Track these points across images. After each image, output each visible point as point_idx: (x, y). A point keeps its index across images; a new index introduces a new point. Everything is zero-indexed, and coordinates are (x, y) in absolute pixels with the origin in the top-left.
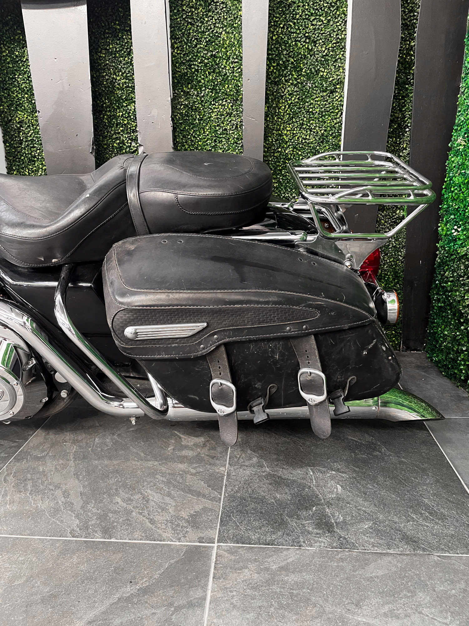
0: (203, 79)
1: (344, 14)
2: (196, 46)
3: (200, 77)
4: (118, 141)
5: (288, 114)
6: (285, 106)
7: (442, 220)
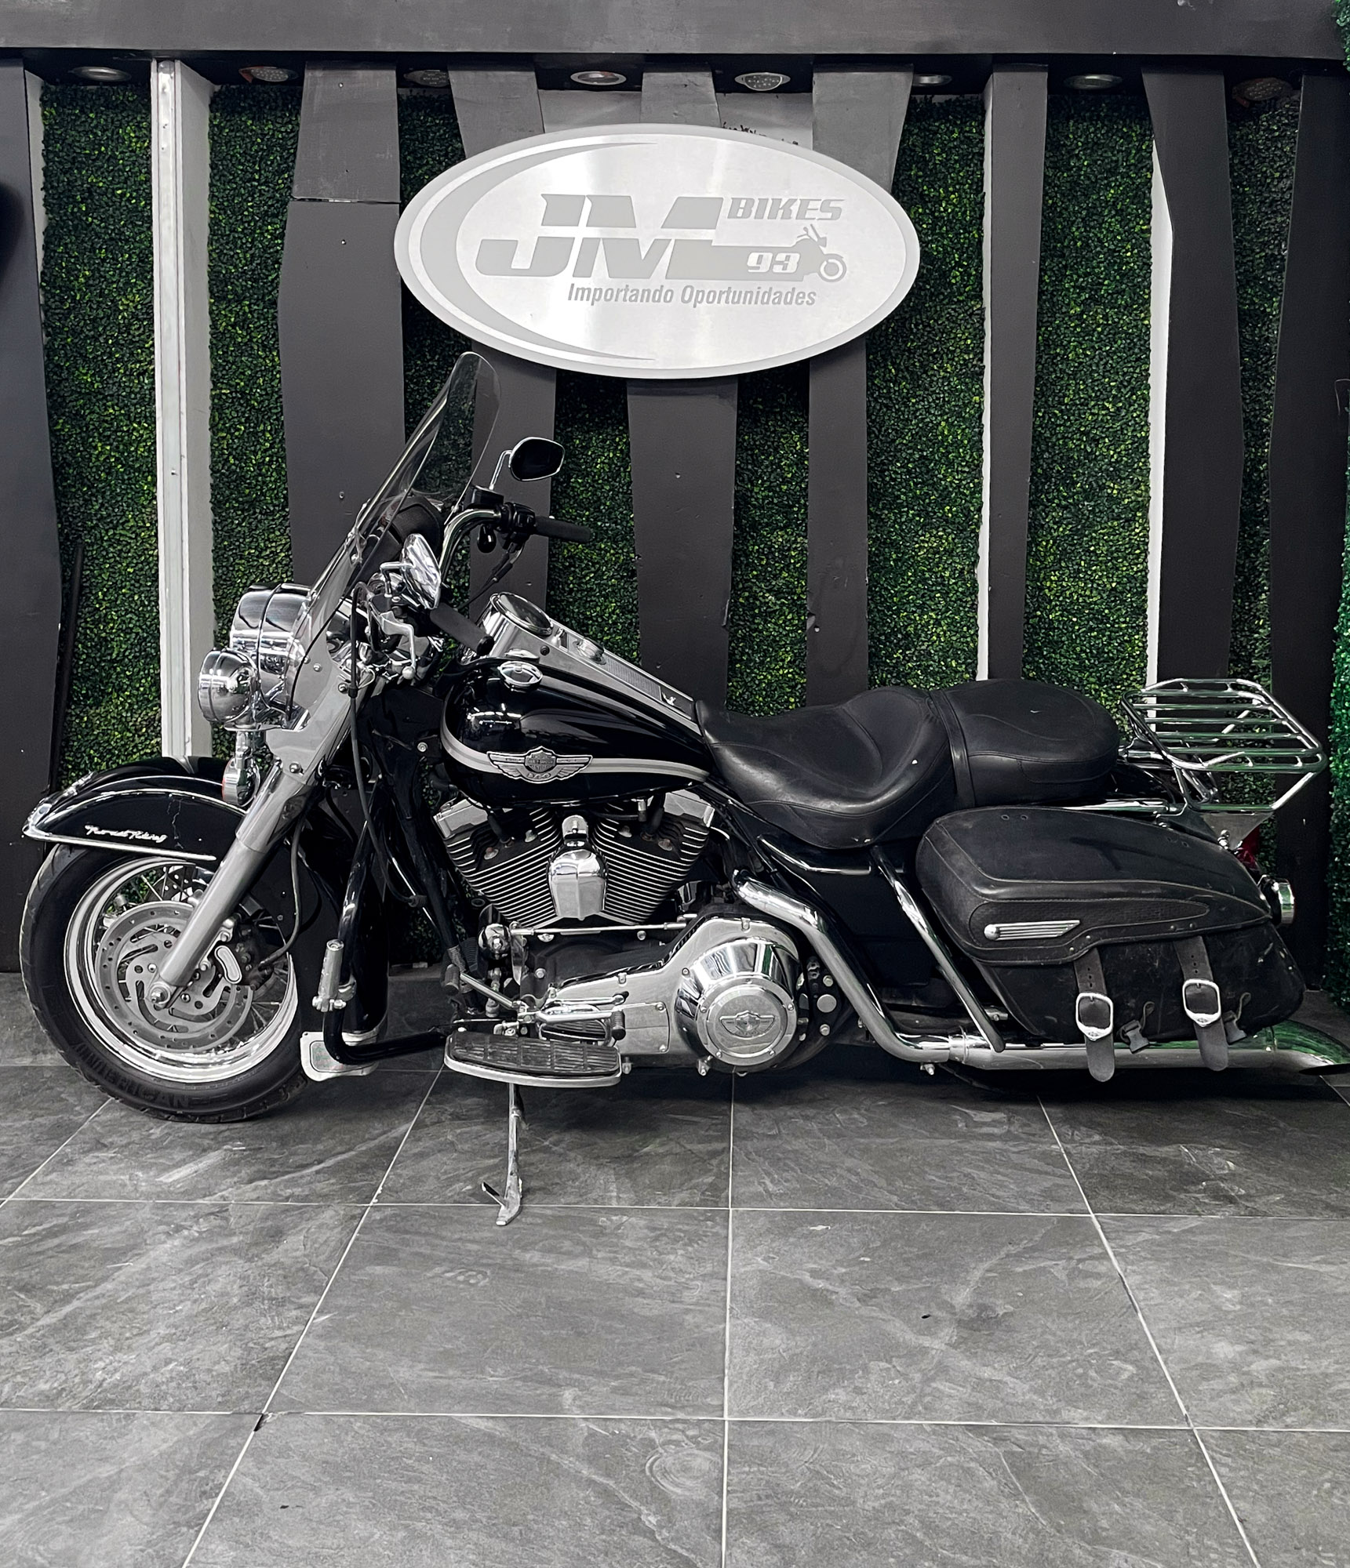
0: (904, 494)
1: (1145, 400)
2: (894, 441)
3: (899, 490)
4: (747, 594)
5: (1052, 554)
6: (1048, 542)
7: (1336, 751)
